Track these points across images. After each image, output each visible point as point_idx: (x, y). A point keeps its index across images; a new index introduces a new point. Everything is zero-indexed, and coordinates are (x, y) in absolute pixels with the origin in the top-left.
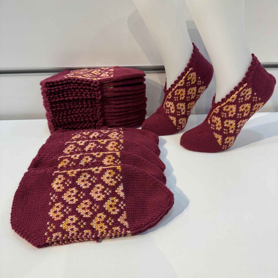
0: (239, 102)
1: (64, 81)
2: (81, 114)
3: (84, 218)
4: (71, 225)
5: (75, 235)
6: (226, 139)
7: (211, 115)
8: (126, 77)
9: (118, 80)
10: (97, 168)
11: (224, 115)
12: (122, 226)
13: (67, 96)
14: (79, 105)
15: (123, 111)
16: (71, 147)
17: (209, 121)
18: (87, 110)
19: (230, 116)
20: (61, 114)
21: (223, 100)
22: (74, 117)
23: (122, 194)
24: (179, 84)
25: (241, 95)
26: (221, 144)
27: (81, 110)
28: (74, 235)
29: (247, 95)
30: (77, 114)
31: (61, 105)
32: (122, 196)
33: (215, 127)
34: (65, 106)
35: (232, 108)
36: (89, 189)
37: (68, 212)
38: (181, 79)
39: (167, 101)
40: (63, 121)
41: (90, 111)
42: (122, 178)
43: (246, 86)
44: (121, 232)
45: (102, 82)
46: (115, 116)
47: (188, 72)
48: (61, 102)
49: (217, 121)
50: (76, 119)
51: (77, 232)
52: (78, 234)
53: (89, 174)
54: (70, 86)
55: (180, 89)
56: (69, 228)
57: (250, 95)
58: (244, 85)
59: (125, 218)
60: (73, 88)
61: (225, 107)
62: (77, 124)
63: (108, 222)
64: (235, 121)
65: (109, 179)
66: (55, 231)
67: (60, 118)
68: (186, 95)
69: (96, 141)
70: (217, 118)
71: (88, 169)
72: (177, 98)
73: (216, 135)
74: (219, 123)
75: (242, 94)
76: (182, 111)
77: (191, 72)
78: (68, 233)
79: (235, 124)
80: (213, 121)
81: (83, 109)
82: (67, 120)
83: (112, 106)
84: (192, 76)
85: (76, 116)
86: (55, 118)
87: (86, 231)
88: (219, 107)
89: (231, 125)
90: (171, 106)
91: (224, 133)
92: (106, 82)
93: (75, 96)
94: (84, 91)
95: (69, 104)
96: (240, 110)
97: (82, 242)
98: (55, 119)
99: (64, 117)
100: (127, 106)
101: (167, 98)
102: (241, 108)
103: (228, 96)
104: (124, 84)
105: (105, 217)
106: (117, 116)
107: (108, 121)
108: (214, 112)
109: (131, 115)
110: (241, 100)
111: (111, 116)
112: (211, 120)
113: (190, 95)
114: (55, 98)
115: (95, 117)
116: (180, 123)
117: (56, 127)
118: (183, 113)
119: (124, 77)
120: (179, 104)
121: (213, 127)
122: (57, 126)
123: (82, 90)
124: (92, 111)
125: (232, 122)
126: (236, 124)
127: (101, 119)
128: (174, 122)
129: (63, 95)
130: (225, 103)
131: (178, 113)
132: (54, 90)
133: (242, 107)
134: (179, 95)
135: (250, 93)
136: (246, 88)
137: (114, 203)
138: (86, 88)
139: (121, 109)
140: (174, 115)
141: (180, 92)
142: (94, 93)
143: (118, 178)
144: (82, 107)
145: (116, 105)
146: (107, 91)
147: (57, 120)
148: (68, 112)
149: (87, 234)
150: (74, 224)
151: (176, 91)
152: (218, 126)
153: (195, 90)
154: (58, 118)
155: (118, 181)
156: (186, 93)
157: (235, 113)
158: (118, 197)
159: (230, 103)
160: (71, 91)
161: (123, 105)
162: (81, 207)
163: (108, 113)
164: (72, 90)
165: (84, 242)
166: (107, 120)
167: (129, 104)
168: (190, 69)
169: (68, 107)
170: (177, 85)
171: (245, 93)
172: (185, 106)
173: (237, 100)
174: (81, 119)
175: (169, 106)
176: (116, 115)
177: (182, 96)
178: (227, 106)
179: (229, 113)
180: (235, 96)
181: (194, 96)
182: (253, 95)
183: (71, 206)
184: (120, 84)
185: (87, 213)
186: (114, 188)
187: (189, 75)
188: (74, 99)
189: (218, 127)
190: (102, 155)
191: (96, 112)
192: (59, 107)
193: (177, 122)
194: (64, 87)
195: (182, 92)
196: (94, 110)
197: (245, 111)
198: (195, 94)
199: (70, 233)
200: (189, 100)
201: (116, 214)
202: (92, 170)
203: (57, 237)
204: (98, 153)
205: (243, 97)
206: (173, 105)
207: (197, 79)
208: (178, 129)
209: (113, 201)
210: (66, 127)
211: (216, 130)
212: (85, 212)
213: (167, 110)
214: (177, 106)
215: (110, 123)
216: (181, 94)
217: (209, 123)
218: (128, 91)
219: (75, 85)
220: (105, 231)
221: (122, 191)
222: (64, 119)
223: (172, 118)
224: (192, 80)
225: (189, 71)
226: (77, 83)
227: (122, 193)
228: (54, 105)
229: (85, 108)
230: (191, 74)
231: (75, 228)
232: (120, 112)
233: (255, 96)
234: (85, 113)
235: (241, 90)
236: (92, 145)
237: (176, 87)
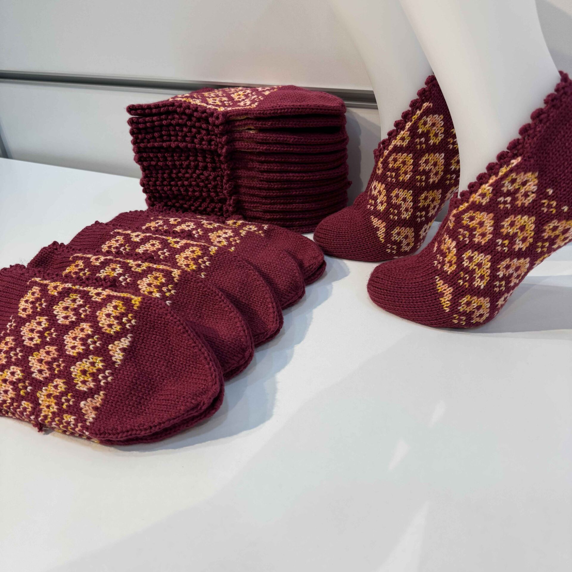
0: (502, 206)
1: (163, 107)
2: (195, 181)
3: (33, 378)
4: (8, 383)
5: (8, 404)
7: (444, 230)
10: (100, 290)
11: (464, 236)
12: (80, 417)
13: (168, 139)
14: (190, 161)
15: (278, 189)
16: (117, 241)
18: (206, 174)
19: (476, 240)
20: (159, 175)
22: (183, 185)
23: (118, 357)
24: (396, 142)
25: (505, 189)
26: (447, 310)
27: (194, 172)
28: (6, 403)
29: (523, 190)
30: (187, 179)
31: (157, 157)
32: (115, 360)
33: (443, 263)
34: (165, 159)
35: (484, 222)
36: (67, 328)
37: (15, 357)
38: (403, 128)
39: (375, 181)
40: (163, 190)
41: (211, 178)
42: (134, 323)
43: (517, 166)
44: (75, 428)
46: (266, 197)
47: (419, 112)
48: (160, 149)
49: (449, 249)
50: (187, 191)
51: (12, 399)
52: (12, 404)
53: (82, 298)
54: (173, 119)
55: (400, 154)
56: (3, 387)
57: (533, 193)
58: (512, 161)
59: (98, 405)
60: (178, 124)
61: (468, 215)
62: (189, 200)
63: (64, 401)
64: (489, 257)
65: (109, 319)
67: (158, 183)
68: (416, 171)
69: (163, 239)
70: (450, 241)
71: (85, 289)
72: (394, 174)
73: (441, 285)
74: (452, 255)
75: (507, 186)
76: (403, 209)
77: (427, 113)
79: (488, 266)
80: (442, 246)
81: (197, 171)
82: (171, 190)
83: (253, 173)
84: (430, 123)
85: (186, 183)
86: (150, 181)
87: (24, 404)
88: (454, 212)
89: (480, 265)
90: (380, 192)
91: (461, 282)
92: (239, 118)
93: (181, 141)
94: (199, 133)
95: (172, 156)
96: (504, 231)
98: (150, 183)
99: (165, 183)
100: (285, 178)
101: (376, 173)
102: (506, 223)
103: (473, 187)
104: (277, 126)
105: (64, 390)
107: (247, 204)
108: (448, 225)
110: (505, 202)
111: (253, 195)
113: (426, 173)
114: (146, 140)
115: (220, 192)
116: (395, 237)
117: (152, 199)
118: (406, 216)
120: (397, 192)
121: (438, 261)
122: (155, 197)
123: (194, 130)
124: (215, 179)
125: (483, 259)
126: (492, 266)
127: (231, 199)
128: (381, 234)
129: (161, 136)
130: (466, 205)
131: (394, 215)
132: (143, 123)
133: (509, 222)
134: (399, 169)
135: (532, 186)
136: (517, 169)
137: (92, 369)
138: (201, 126)
139: (273, 182)
140: (383, 216)
141: (401, 160)
142: (215, 139)
143: (126, 322)
144: (196, 167)
145: (263, 172)
146: (241, 139)
147: (153, 186)
148: (171, 172)
149: (25, 409)
150: (12, 383)
151: (392, 157)
152: (448, 262)
153: (442, 161)
154: (155, 182)
155: (124, 328)
156: (416, 165)
157: (491, 236)
158: (107, 359)
159: (477, 207)
160: (175, 130)
161: (278, 175)
162: (38, 356)
163: (246, 187)
164: (177, 128)
166: (245, 202)
167: (291, 174)
168: (425, 105)
169: (170, 163)
170: (394, 143)
171: (516, 186)
172: (412, 198)
173: (494, 201)
174: (194, 191)
175: (376, 193)
176: (262, 194)
177: (406, 173)
178: (471, 213)
179: (477, 233)
180: (486, 188)
181: (439, 176)
183: (25, 349)
184: (269, 124)
185: (40, 371)
186: (109, 339)
187: (422, 121)
188: (178, 147)
189: (448, 265)
190: (144, 268)
191: (222, 182)
192: (154, 161)
193: (388, 234)
194: (161, 120)
195: (404, 163)
196: (218, 176)
197: (519, 234)
198: (440, 170)
199: (1, 396)
200: (423, 184)
201: (84, 391)
202: (89, 291)
204: (140, 262)
205: (512, 194)
206: (384, 192)
208: (389, 250)
209: (93, 364)
210: (169, 203)
211: (444, 271)
212: (39, 368)
213: (370, 201)
214: (392, 194)
215: (251, 211)
216: (402, 165)
218: (288, 144)
219: (182, 119)
220: (51, 416)
221: (123, 350)
223: (376, 222)
224: (431, 135)
225: (422, 110)
226: (184, 113)
227: (119, 354)
228: (145, 155)
229: (202, 170)
231: (11, 391)
232: (269, 189)
233: (550, 198)
234: (202, 181)
236: (153, 245)
237: (390, 147)
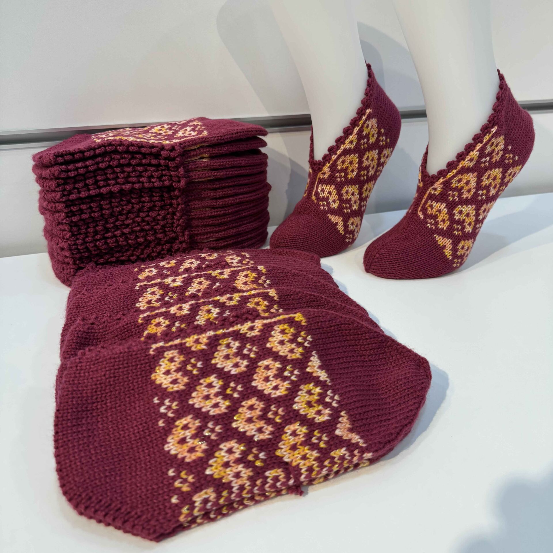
0: (483, 165)
1: (98, 148)
2: (139, 225)
3: (258, 442)
4: (233, 465)
5: (248, 488)
6: (461, 245)
7: (424, 200)
8: (235, 133)
9: (219, 141)
10: (249, 324)
11: (453, 196)
12: (351, 446)
13: (105, 184)
14: (133, 204)
15: (232, 213)
16: (153, 293)
17: (421, 215)
18: (153, 214)
19: (465, 196)
20: (91, 230)
21: (451, 165)
22: (123, 234)
23: (323, 375)
24: (347, 145)
25: (487, 152)
26: (450, 258)
27: (138, 216)
28: (245, 489)
29: (496, 150)
30: (127, 226)
31: (91, 208)
32: (324, 379)
33: (437, 223)
34: (101, 208)
35: (470, 180)
36: (248, 374)
37: (215, 434)
38: (351, 134)
39: (320, 185)
40: (95, 246)
41: (159, 217)
42: (311, 340)
43: (496, 132)
44: (352, 458)
45: (185, 146)
46: (214, 225)
47: (364, 118)
48: (91, 198)
49: (439, 211)
50: (127, 239)
51: (250, 478)
52: (253, 485)
53: (235, 340)
54: (112, 159)
55: (348, 156)
56: (230, 473)
57: (501, 150)
58: (492, 130)
59: (348, 426)
60: (120, 166)
61: (456, 179)
62: (127, 250)
63: (316, 441)
64: (474, 206)
65: (285, 346)
66: (197, 488)
67: (88, 239)
68: (360, 168)
69: (206, 274)
70: (439, 204)
71: (231, 329)
72: (343, 174)
73: (441, 241)
74: (444, 215)
75: (489, 149)
76: (352, 202)
77: (369, 118)
78: (228, 486)
79: (474, 213)
80: (429, 211)
81: (141, 214)
82: (106, 243)
83: (206, 203)
84: (370, 125)
85: (127, 231)
86: (78, 239)
87: (270, 474)
88: (441, 180)
89: (468, 215)
90: (330, 193)
91: (456, 233)
92: (192, 148)
93: (124, 184)
94: (146, 171)
95: (111, 203)
96: (484, 184)
97: (262, 504)
98: (77, 242)
99: (98, 237)
100: (238, 201)
101: (319, 178)
102: (484, 178)
103: (461, 156)
104: (231, 150)
105: (306, 431)
106: (219, 225)
107: (199, 237)
108: (430, 193)
109: (246, 222)
110: (485, 162)
111: (206, 226)
112: (424, 210)
113: (367, 168)
114: (76, 190)
115: (169, 231)
116: (351, 228)
117: (78, 262)
118: (355, 207)
119: (233, 134)
120: (347, 189)
121: (431, 223)
122: (81, 259)
123: (141, 169)
124: (164, 218)
125: (469, 209)
126: (476, 213)
127: (184, 235)
128: (340, 227)
129: (96, 182)
130: (455, 171)
131: (346, 208)
132: (74, 170)
133: (487, 176)
134: (347, 168)
135: (501, 146)
137: (313, 398)
138: (150, 162)
139: (226, 207)
140: (338, 212)
141: (349, 161)
142: (168, 174)
143: (303, 341)
144: (140, 210)
145: (216, 199)
146: (195, 170)
147: (82, 244)
148: (107, 222)
149: (276, 479)
150: (238, 461)
151: (341, 160)
152: (441, 221)
153: (376, 156)
154: (84, 239)
155: (305, 348)
156: (360, 162)
157: (474, 190)
158: (317, 382)
159: (465, 171)
160: (114, 172)
161: (231, 199)
162: (242, 417)
163: (198, 219)
164: (118, 170)
165: (265, 502)
166: (197, 235)
167: (241, 196)
168: (368, 111)
169: (107, 212)
170: (342, 147)
171: (493, 147)
172: (358, 191)
173: (478, 162)
174: (137, 237)
175: (326, 194)
176: (216, 222)
177: (353, 171)
178: (460, 176)
179: (464, 191)
180: (475, 154)
181: (374, 169)
182: (505, 150)
183: (218, 419)
184: (225, 149)
185: (260, 430)
186: (301, 364)
187: (366, 125)
188: (121, 191)
189: (442, 223)
190: (238, 298)
191: (173, 219)
192: (86, 213)
193: (346, 226)
194: (98, 163)
195: (351, 163)
196: (168, 214)
197: (492, 183)
198: (375, 164)
199: (233, 484)
200: (365, 177)
201: (327, 420)
202: (240, 330)
203: (206, 501)
204: (228, 295)
205: (490, 154)
206: (334, 192)
207: (379, 134)
208: (347, 240)
209: (310, 393)
210: (101, 261)
211: (440, 229)
212: (255, 428)
213: (321, 203)
214: (342, 192)
215: (203, 243)
216: (349, 165)
217: (422, 217)
218: (240, 167)
219: (125, 158)
220: (316, 464)
221: (321, 367)
222: (97, 240)
223: (334, 219)
224: (371, 136)
225: (366, 116)
226: (127, 152)
227: (321, 373)
228: (74, 209)
229: (147, 211)
230: (370, 123)
231: (244, 471)
232: (224, 215)
233: (510, 152)
234: (148, 224)
235: (487, 140)
236: (200, 283)
237: (339, 152)
